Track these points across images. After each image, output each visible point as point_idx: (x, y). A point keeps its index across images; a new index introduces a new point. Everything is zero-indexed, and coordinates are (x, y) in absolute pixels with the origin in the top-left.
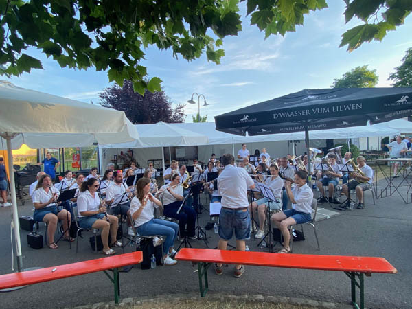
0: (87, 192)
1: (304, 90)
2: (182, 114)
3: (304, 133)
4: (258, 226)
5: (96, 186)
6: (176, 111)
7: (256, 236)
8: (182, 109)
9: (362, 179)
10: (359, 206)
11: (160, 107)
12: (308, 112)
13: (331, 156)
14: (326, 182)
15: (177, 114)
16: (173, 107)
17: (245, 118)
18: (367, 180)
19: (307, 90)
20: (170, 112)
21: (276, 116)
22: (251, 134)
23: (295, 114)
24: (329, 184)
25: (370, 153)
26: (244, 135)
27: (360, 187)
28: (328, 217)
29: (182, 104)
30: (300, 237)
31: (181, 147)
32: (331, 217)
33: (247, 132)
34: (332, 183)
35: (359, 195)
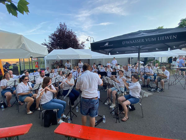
0: (22, 83)
1: (139, 31)
2: (84, 46)
4: (112, 101)
5: (26, 80)
6: (81, 44)
7: (111, 107)
8: (84, 44)
9: (163, 76)
10: (162, 90)
11: (74, 42)
12: (143, 40)
13: (149, 65)
14: (146, 78)
15: (82, 45)
16: (80, 43)
17: (107, 44)
18: (166, 77)
19: (141, 31)
20: (79, 45)
21: (124, 43)
22: (111, 54)
23: (135, 42)
24: (148, 79)
25: (162, 63)
26: (108, 54)
27: (163, 80)
28: (147, 96)
29: (84, 42)
30: (133, 109)
31: (82, 60)
32: (149, 96)
33: (110, 53)
34: (149, 78)
35: (162, 84)
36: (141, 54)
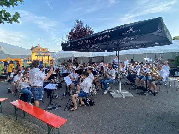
3: (116, 52)
21: (79, 43)
22: (108, 51)
27: (154, 82)
28: (124, 97)
36: (119, 51)
